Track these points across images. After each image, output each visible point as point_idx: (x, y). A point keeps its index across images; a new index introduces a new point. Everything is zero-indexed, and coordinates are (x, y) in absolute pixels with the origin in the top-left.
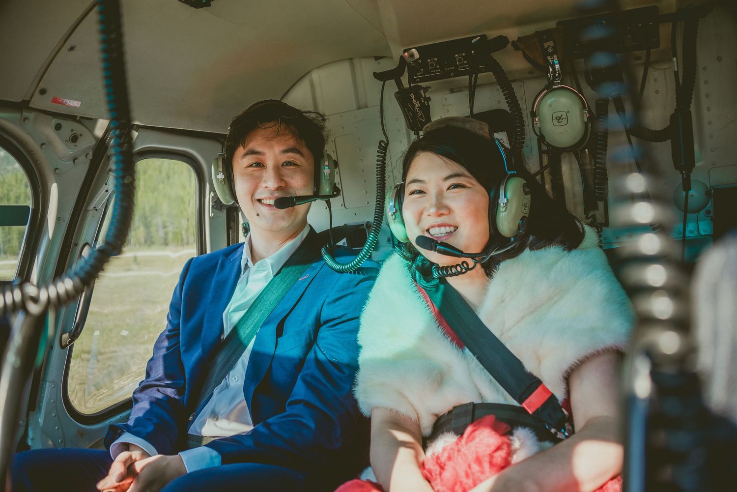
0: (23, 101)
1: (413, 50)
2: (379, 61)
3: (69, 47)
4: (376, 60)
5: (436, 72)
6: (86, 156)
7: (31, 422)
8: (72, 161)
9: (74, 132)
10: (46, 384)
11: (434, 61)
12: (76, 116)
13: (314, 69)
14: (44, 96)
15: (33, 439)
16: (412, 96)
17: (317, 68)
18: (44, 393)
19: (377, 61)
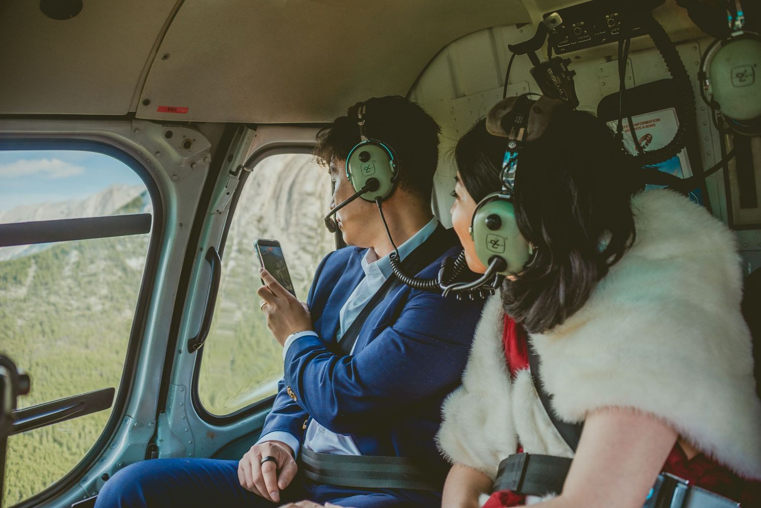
0: (129, 113)
1: (555, 14)
2: (521, 28)
3: (162, 56)
4: (518, 28)
5: (584, 39)
6: (204, 160)
7: (161, 423)
8: (189, 166)
9: (185, 139)
10: (174, 388)
11: (581, 26)
12: (188, 122)
13: (451, 43)
14: (147, 107)
15: (161, 441)
16: (550, 71)
17: (453, 41)
18: (173, 396)
19: (520, 29)
